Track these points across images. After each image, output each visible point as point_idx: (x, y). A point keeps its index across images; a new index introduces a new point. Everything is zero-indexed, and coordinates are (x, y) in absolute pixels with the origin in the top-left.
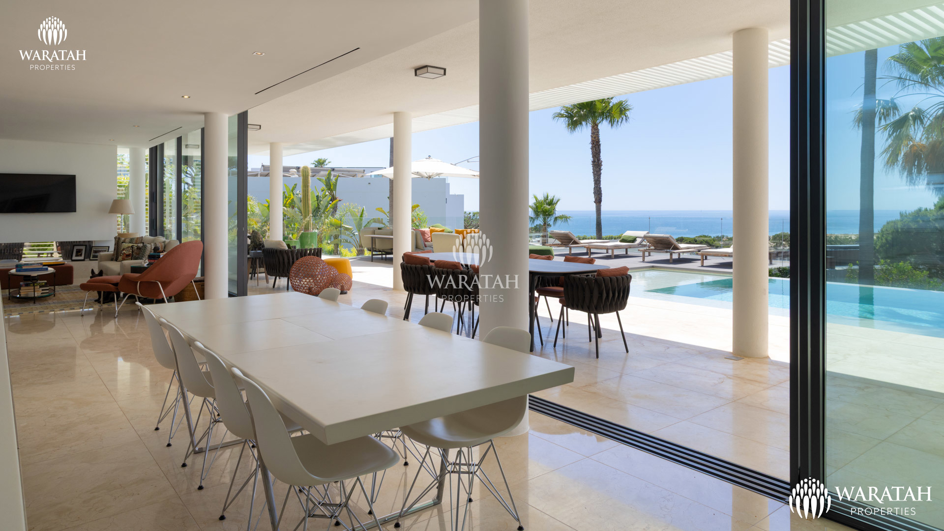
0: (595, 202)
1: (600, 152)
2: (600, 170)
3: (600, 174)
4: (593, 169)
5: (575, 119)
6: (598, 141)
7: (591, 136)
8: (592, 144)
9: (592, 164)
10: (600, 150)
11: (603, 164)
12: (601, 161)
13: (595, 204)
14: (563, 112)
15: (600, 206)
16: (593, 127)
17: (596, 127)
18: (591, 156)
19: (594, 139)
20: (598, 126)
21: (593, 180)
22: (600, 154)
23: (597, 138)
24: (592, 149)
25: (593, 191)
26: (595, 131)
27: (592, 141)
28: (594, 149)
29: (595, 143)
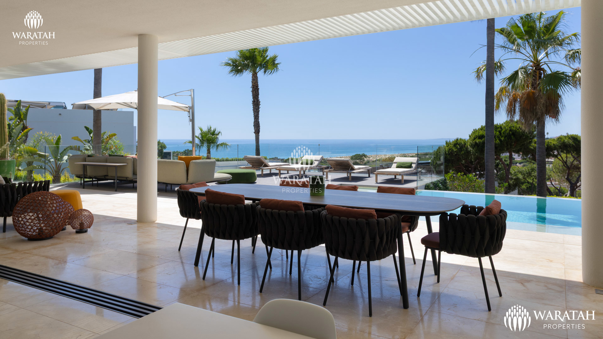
0: (254, 133)
1: (258, 94)
2: (259, 108)
3: (259, 111)
4: (253, 107)
5: (239, 68)
6: (257, 86)
7: (252, 82)
8: (252, 87)
9: (253, 104)
10: (258, 93)
11: (260, 103)
12: (259, 102)
13: (254, 134)
14: (229, 62)
15: (259, 136)
16: (253, 75)
17: (255, 75)
18: (252, 97)
19: (254, 84)
20: (257, 74)
21: (253, 116)
22: (258, 96)
23: (256, 84)
24: (252, 91)
25: (253, 125)
26: (255, 78)
27: (253, 85)
28: (254, 92)
29: (255, 87)
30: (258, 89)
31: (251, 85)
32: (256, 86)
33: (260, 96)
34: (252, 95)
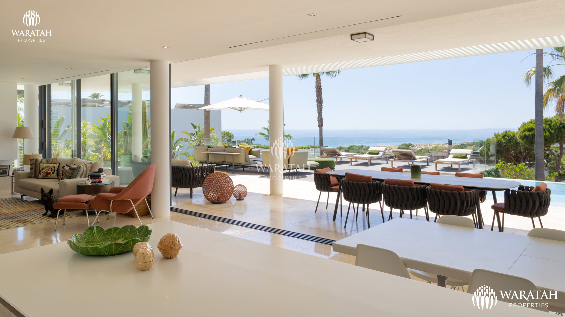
0: (318, 126)
1: (321, 93)
2: (322, 105)
3: (322, 108)
4: (317, 105)
7: (316, 83)
8: (316, 88)
9: (317, 102)
11: (323, 101)
13: (318, 128)
15: (322, 129)
16: (317, 77)
17: (319, 77)
18: (316, 96)
21: (317, 112)
24: (316, 91)
25: (317, 119)
26: (318, 80)
27: (317, 86)
28: (318, 91)
29: (318, 88)
30: (321, 89)
31: (315, 85)
32: (320, 87)
33: (322, 95)
34: (316, 94)
